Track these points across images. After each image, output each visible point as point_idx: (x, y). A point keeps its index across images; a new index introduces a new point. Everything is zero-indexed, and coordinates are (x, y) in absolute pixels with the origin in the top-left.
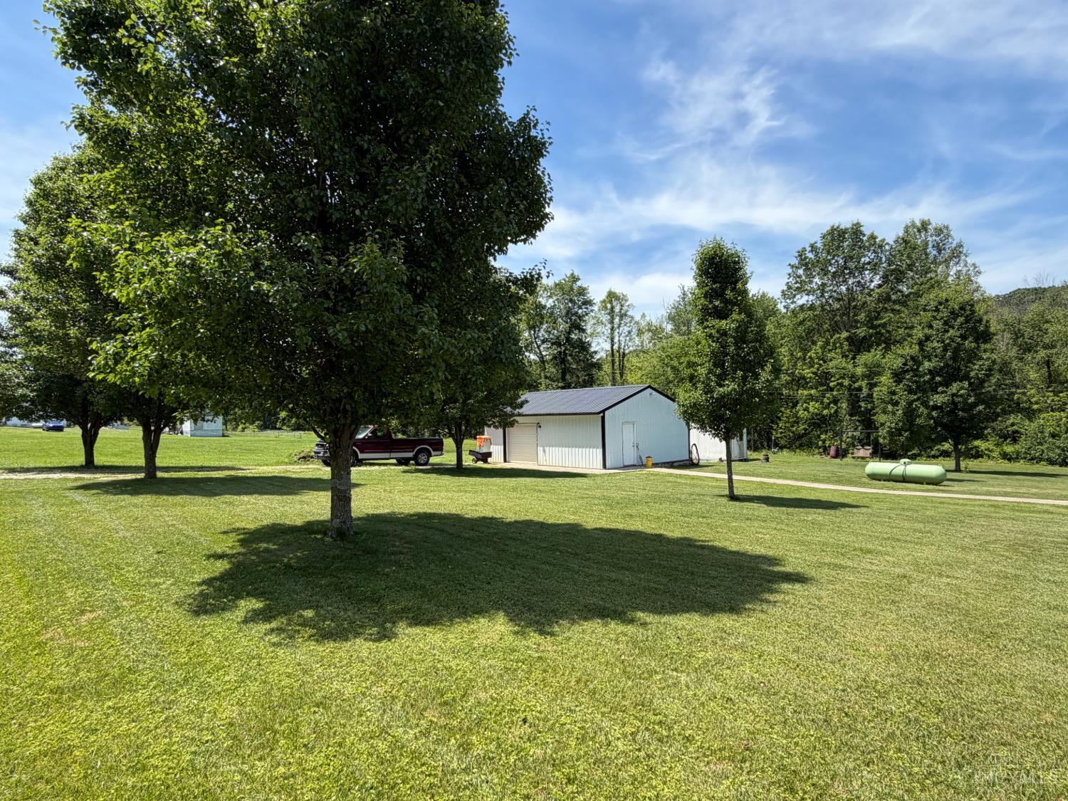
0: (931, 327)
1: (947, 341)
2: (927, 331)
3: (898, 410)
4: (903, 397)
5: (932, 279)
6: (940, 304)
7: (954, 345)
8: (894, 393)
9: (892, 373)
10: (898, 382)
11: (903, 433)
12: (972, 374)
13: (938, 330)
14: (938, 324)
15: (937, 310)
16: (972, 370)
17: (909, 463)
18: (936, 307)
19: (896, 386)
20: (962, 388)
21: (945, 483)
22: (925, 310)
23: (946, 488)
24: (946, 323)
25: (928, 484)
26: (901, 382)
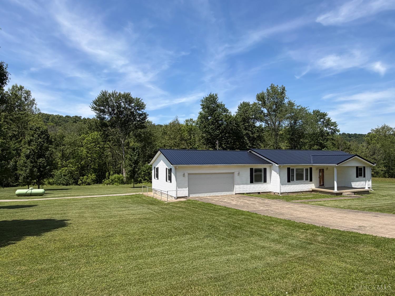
0: (33, 136)
1: (39, 143)
2: (31, 138)
3: (27, 169)
4: (29, 164)
5: (26, 113)
6: (37, 128)
7: (41, 144)
8: (26, 163)
9: (25, 155)
10: (27, 159)
11: (29, 178)
12: (46, 156)
13: (36, 138)
14: (36, 136)
15: (36, 130)
16: (46, 154)
17: (33, 189)
18: (36, 129)
19: (26, 160)
20: (43, 160)
21: (44, 195)
22: (31, 129)
23: (45, 197)
24: (39, 136)
25: (39, 196)
26: (29, 159)
